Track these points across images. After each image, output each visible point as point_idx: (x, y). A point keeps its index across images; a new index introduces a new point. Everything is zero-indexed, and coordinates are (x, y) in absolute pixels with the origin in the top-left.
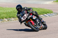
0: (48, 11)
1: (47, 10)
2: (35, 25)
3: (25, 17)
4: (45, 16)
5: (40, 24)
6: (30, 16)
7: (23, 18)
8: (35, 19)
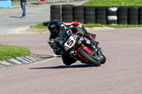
1: (16, 48)
3: (72, 41)
4: (12, 62)
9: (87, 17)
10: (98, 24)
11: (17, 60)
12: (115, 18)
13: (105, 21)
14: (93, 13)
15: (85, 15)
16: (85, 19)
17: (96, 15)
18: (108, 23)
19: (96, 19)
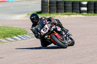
0: (19, 31)
1: (17, 29)
2: (62, 40)
5: (67, 38)
6: (54, 27)
7: (44, 30)
8: (60, 30)
9: (66, 8)
10: (74, 13)
11: (18, 37)
12: (85, 9)
13: (79, 11)
14: (71, 5)
15: (65, 7)
16: (65, 9)
17: (73, 7)
18: (81, 12)
19: (73, 10)
